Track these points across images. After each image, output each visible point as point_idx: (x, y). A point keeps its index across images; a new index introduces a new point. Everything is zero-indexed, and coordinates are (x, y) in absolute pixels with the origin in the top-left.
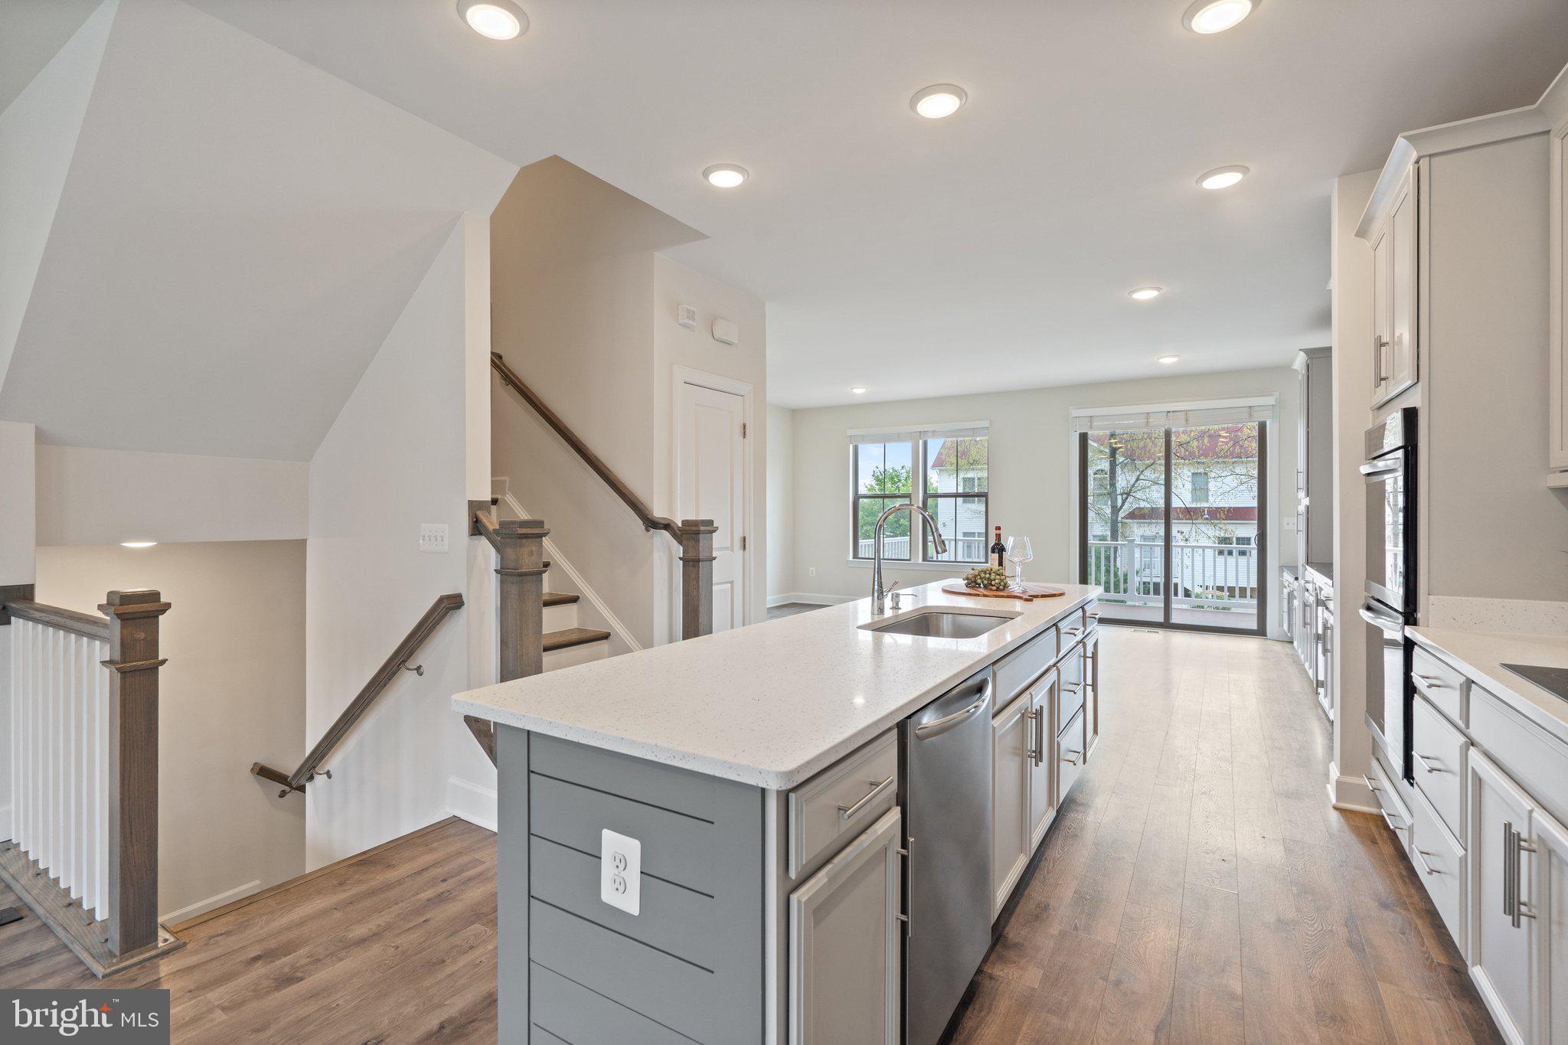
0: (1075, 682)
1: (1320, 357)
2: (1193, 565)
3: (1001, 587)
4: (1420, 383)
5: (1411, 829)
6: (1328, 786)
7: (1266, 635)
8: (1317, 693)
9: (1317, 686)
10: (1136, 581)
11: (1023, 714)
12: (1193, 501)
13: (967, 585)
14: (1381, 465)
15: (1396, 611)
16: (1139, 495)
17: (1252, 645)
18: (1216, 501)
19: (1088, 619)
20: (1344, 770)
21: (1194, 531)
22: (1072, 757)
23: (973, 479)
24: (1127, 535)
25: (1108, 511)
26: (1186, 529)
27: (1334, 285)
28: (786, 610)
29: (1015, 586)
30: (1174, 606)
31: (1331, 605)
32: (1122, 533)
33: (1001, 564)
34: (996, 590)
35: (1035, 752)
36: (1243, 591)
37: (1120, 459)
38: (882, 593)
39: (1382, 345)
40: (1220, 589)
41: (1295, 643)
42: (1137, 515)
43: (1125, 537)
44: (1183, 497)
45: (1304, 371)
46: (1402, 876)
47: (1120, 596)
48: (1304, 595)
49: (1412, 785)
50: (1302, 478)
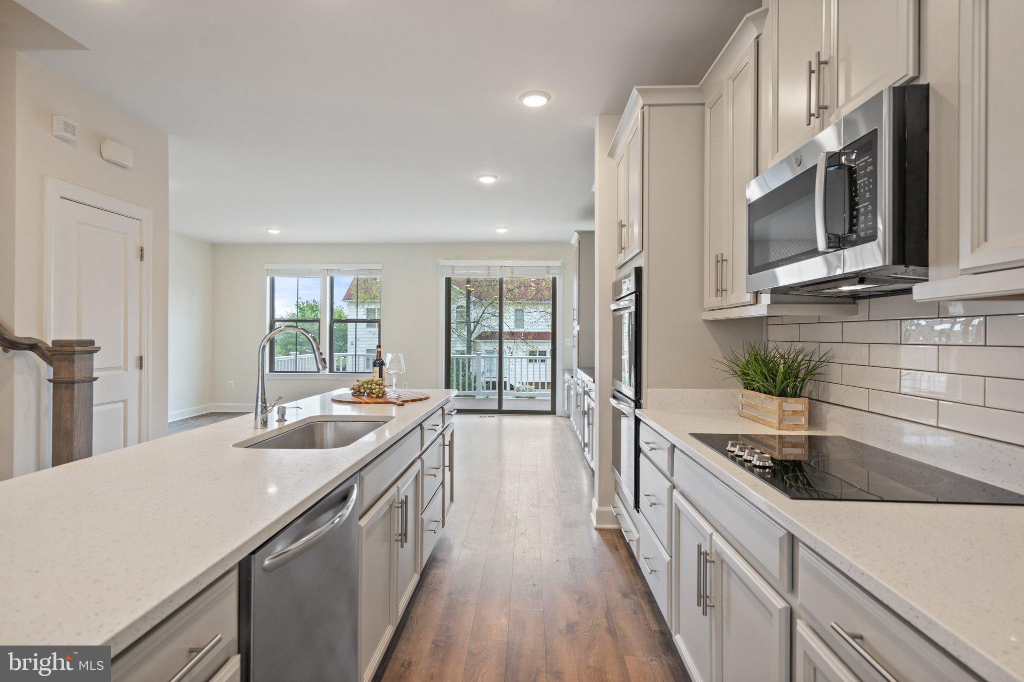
0: (436, 467)
1: (587, 237)
2: (515, 369)
3: (380, 395)
4: (643, 252)
5: (638, 540)
6: (592, 514)
7: (556, 414)
8: (584, 451)
9: (584, 447)
10: (482, 380)
11: (391, 506)
12: (516, 327)
13: (353, 394)
14: (622, 304)
15: (630, 398)
16: (484, 323)
17: (547, 421)
18: (528, 328)
19: (446, 416)
20: (600, 504)
21: (515, 347)
22: (433, 526)
23: (375, 309)
24: (477, 349)
25: (466, 334)
26: (511, 345)
27: (596, 188)
28: (204, 420)
29: (391, 393)
30: (504, 397)
31: (593, 394)
32: (474, 348)
33: (381, 375)
34: (377, 397)
35: (400, 535)
36: (543, 384)
37: (473, 299)
38: (266, 408)
39: (623, 226)
40: (531, 384)
41: (571, 418)
42: (483, 336)
43: (475, 350)
44: (509, 325)
45: (577, 245)
46: (632, 570)
47: (472, 393)
48: (576, 388)
49: (638, 512)
50: (576, 312)
